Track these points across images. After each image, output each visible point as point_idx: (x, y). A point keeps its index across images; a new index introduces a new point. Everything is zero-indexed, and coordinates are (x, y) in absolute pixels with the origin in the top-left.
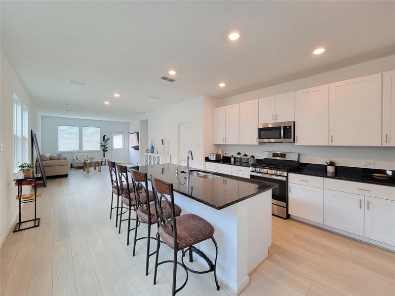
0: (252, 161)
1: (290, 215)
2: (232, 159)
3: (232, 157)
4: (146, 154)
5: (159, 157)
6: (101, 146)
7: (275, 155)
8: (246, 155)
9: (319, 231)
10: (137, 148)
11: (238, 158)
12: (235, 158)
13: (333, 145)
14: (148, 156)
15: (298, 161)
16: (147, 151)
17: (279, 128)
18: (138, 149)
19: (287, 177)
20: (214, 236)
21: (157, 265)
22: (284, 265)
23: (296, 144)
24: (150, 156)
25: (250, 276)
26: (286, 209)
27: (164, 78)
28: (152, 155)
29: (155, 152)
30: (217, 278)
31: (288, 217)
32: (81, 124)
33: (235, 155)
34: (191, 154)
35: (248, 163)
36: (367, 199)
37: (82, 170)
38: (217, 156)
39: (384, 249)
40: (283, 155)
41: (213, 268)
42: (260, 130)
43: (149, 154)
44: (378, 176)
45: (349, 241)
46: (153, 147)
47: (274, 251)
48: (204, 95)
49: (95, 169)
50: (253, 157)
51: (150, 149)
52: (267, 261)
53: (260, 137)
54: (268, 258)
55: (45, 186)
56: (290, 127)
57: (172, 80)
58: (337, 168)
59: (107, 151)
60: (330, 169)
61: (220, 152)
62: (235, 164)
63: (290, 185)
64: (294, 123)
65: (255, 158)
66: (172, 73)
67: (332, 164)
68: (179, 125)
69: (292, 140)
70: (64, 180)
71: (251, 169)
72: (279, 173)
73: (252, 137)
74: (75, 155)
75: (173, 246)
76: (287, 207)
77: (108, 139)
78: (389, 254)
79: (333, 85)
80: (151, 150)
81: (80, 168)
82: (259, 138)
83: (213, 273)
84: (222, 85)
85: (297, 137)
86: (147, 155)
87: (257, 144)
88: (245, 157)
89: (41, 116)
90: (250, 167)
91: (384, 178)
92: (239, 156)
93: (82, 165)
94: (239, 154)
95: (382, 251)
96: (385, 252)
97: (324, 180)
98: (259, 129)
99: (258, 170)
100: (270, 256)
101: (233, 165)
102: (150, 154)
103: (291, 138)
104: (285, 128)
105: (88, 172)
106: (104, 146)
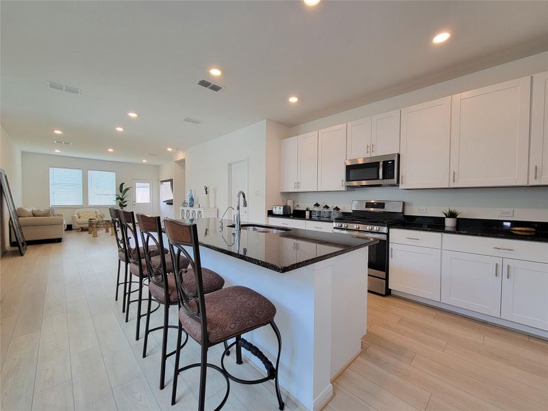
0: (335, 215)
1: (390, 290)
2: (307, 214)
3: (307, 210)
4: (182, 208)
5: (200, 212)
6: (117, 199)
7: (369, 205)
8: (327, 207)
9: (433, 313)
10: (170, 203)
11: (315, 211)
12: (311, 212)
13: (456, 186)
14: (185, 211)
15: (403, 213)
16: (184, 204)
17: (376, 165)
18: (172, 204)
19: (388, 234)
20: (276, 320)
21: (177, 371)
22: (386, 363)
23: (401, 186)
24: (188, 211)
25: (334, 383)
26: (384, 281)
27: (204, 84)
28: (191, 209)
29: (196, 206)
30: (281, 389)
31: (388, 293)
32: (86, 166)
33: (312, 208)
34: (244, 197)
35: (329, 217)
36: (506, 262)
37: (86, 233)
38: (286, 208)
39: (530, 336)
40: (381, 205)
41: (273, 373)
42: (349, 168)
43: (185, 209)
44: (519, 231)
45: (478, 325)
46: (192, 199)
47: (371, 344)
48: (267, 120)
49: (107, 231)
50: (337, 209)
51: (188, 201)
52: (359, 358)
53: (348, 179)
54: (360, 354)
55: (22, 255)
56: (393, 161)
57: (216, 88)
58: (459, 221)
59: (126, 206)
60: (449, 223)
61: (290, 203)
62: (311, 219)
63: (391, 246)
64: (399, 155)
65: (341, 211)
66: (216, 72)
67: (452, 215)
68: (230, 165)
69: (395, 181)
70: (54, 246)
71: (334, 224)
72: (375, 228)
73: (337, 180)
74: (77, 211)
75: (200, 339)
76: (387, 279)
77: (127, 189)
78: (539, 343)
79: (457, 97)
80: (190, 203)
81: (83, 230)
82: (347, 181)
83: (273, 381)
84: (293, 100)
85: (402, 177)
86: (183, 210)
87: (343, 189)
88: (325, 210)
89: (22, 152)
90: (333, 222)
91: (528, 234)
92: (316, 209)
93: (87, 225)
94: (317, 205)
95: (527, 339)
96: (531, 340)
97: (442, 236)
98: (347, 167)
99: (344, 225)
100: (364, 351)
101: (308, 220)
102: (189, 208)
103: (393, 178)
104: (385, 163)
105: (95, 236)
106: (122, 199)
